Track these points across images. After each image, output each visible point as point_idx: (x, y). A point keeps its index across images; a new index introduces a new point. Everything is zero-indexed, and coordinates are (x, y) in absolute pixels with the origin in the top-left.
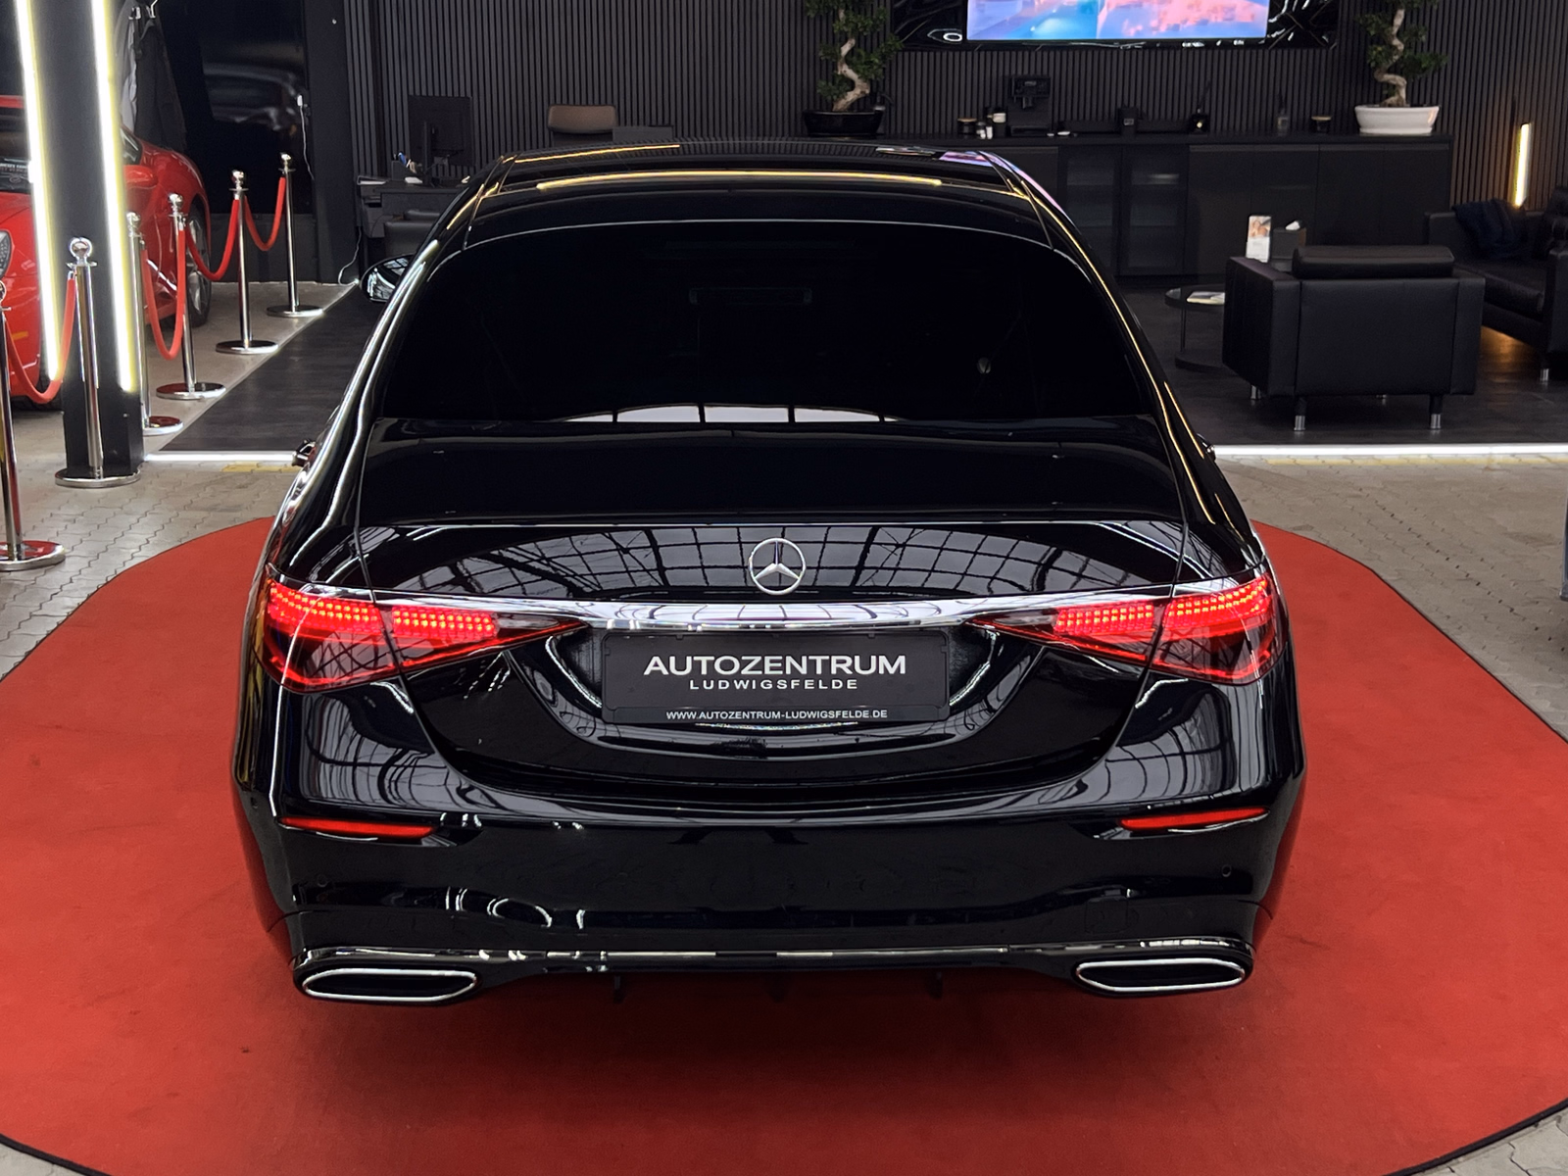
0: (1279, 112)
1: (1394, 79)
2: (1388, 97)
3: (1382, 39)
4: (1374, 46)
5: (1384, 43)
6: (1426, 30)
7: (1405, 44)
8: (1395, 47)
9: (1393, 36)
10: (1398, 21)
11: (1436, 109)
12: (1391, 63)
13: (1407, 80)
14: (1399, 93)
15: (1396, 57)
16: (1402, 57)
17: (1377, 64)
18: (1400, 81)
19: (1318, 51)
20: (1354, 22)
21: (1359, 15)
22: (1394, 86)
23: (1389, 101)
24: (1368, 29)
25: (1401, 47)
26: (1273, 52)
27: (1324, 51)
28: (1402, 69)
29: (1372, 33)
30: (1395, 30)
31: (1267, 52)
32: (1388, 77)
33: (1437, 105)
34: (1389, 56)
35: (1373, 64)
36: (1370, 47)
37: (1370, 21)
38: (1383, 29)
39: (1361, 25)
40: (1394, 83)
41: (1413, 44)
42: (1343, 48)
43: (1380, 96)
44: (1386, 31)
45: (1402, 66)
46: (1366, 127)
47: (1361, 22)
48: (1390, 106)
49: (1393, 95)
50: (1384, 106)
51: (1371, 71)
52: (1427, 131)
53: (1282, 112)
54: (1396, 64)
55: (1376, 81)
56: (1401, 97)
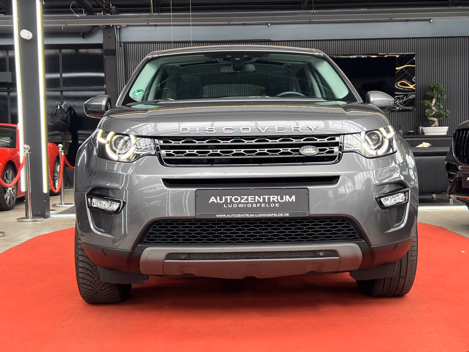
0: (399, 130)
1: (434, 119)
2: (432, 125)
3: (429, 107)
4: (427, 109)
5: (430, 108)
6: (442, 104)
7: (436, 108)
8: (433, 110)
9: (432, 106)
10: (434, 102)
11: (447, 127)
12: (432, 114)
13: (438, 119)
14: (436, 123)
15: (434, 113)
16: (436, 113)
17: (428, 114)
18: (435, 119)
19: (410, 112)
20: (420, 103)
21: (422, 101)
22: (434, 121)
23: (433, 125)
24: (425, 104)
25: (435, 110)
26: (396, 113)
27: (412, 112)
28: (436, 116)
29: (426, 105)
30: (433, 105)
31: (394, 113)
32: (432, 119)
33: (447, 126)
34: (432, 112)
35: (427, 115)
36: (426, 109)
37: (425, 102)
38: (429, 104)
39: (422, 104)
40: (434, 120)
41: (439, 109)
42: (417, 111)
43: (429, 124)
44: (430, 105)
45: (436, 115)
46: (426, 133)
47: (422, 103)
48: (433, 127)
49: (434, 124)
50: (432, 127)
51: (426, 117)
52: (445, 134)
53: (400, 130)
54: (434, 115)
55: (428, 120)
56: (436, 125)
